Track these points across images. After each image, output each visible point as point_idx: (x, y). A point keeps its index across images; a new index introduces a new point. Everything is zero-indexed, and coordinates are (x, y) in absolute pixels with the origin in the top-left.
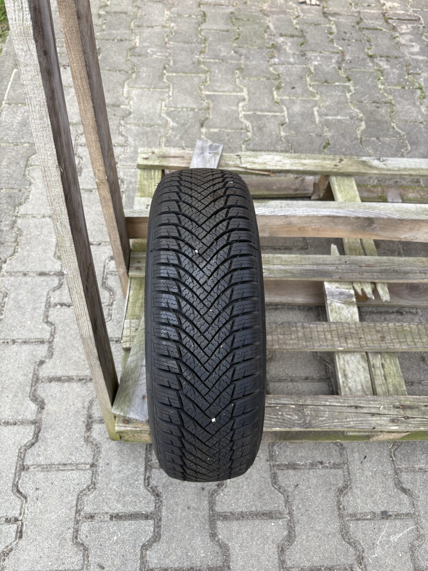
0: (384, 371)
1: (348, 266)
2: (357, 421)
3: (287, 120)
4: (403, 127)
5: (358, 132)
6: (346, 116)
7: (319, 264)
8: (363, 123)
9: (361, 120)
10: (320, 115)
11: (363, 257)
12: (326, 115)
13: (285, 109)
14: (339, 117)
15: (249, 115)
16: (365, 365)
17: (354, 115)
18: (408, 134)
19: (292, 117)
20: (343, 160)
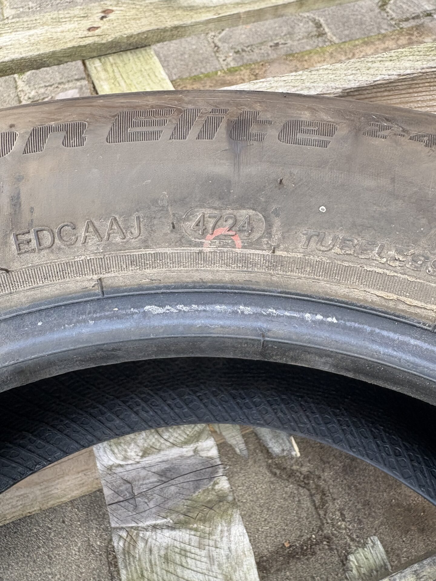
20: (112, 11)
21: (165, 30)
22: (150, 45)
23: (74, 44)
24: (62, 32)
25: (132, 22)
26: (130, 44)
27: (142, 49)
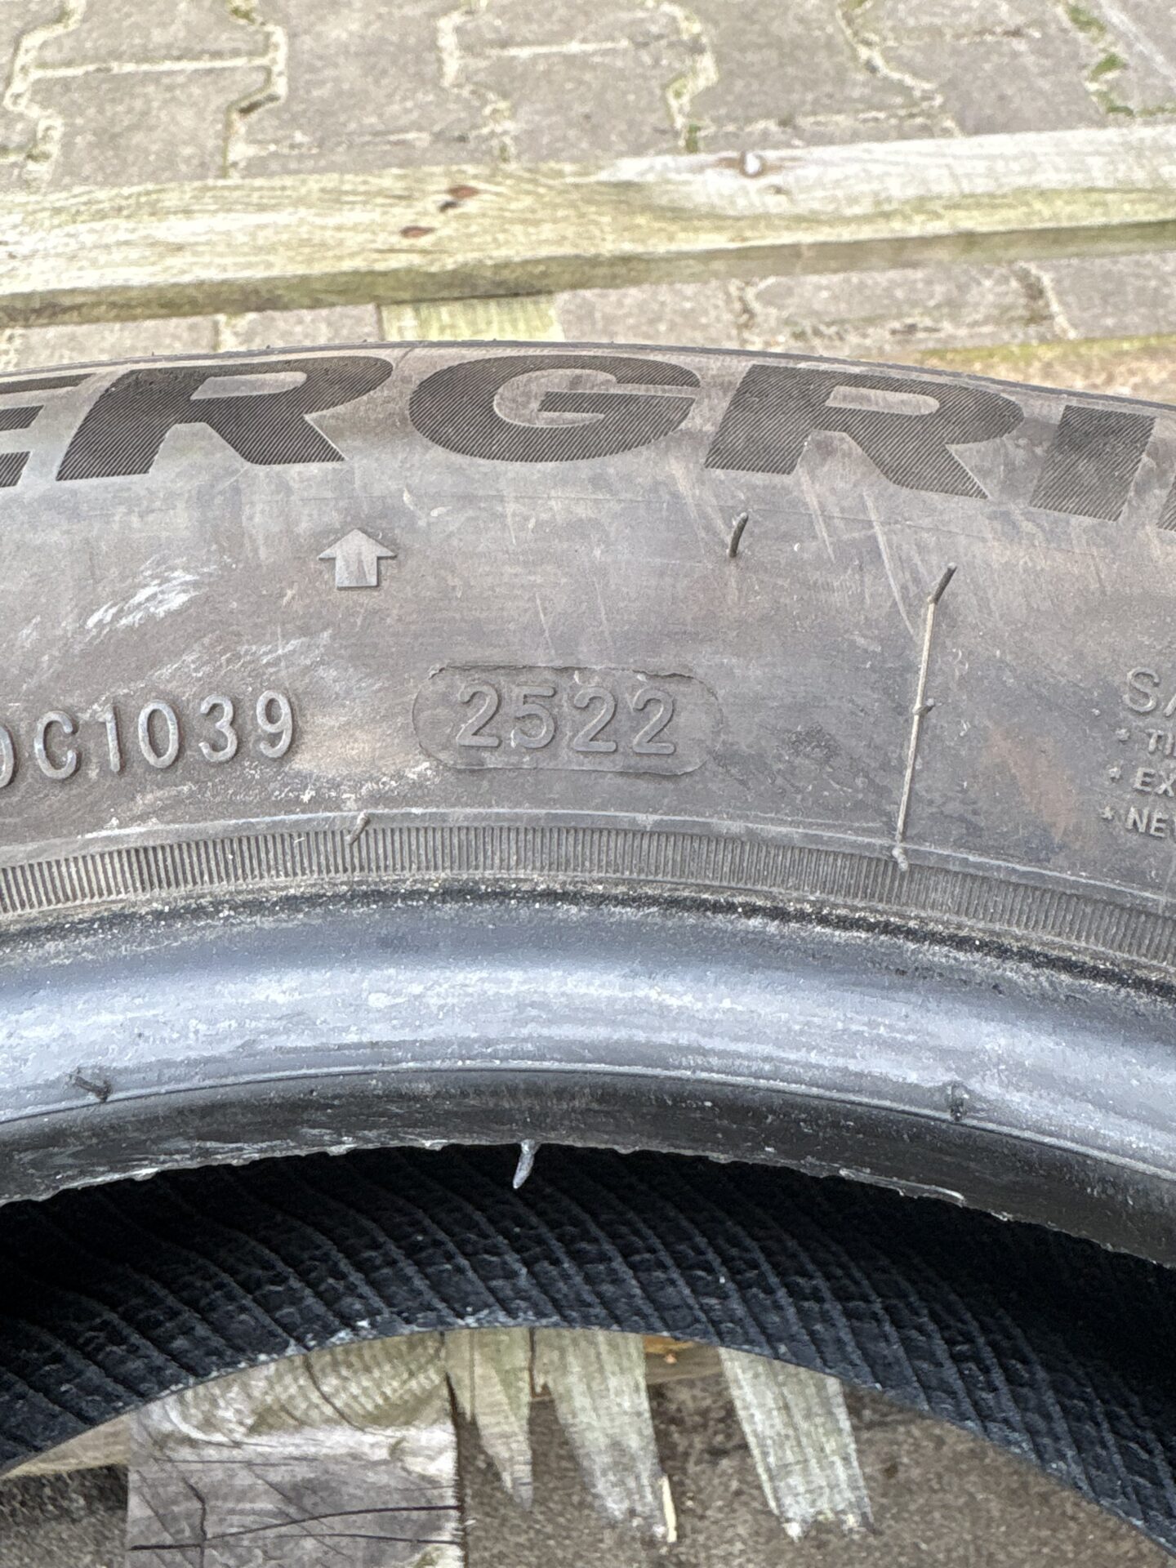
3: (280, 87)
4: (919, 58)
5: (674, 103)
6: (612, 39)
8: (707, 62)
9: (696, 48)
10: (470, 46)
12: (504, 44)
13: (279, 35)
14: (574, 47)
15: (66, 84)
17: (655, 29)
18: (950, 86)
19: (312, 69)
20: (472, 192)
21: (595, 261)
22: (550, 293)
23: (359, 263)
24: (339, 228)
25: (518, 229)
26: (500, 284)
27: (528, 301)
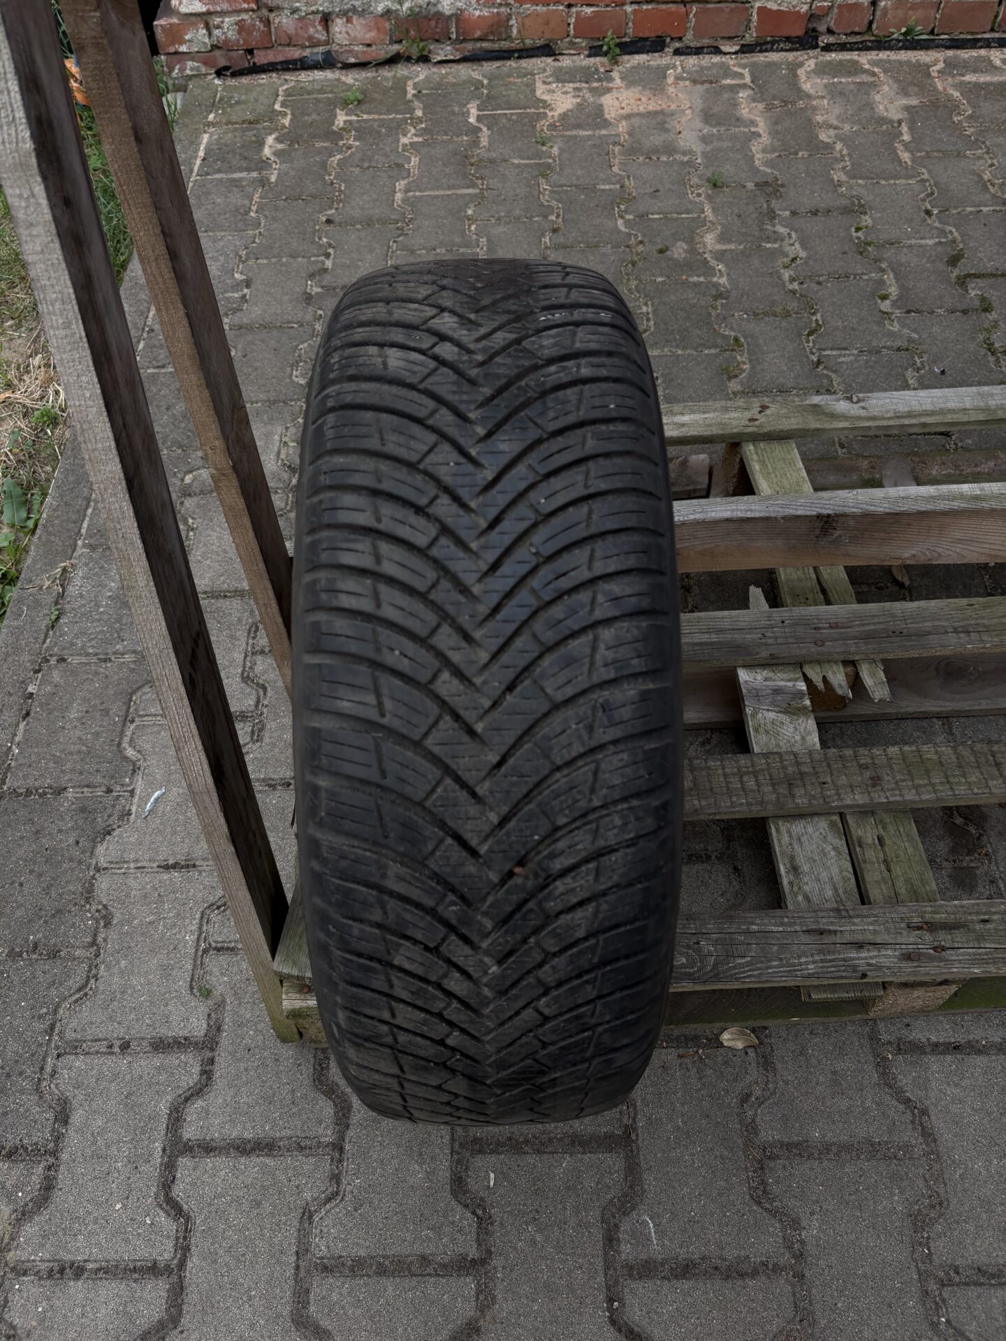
0: (884, 852)
1: (787, 630)
2: (822, 961)
7: (721, 631)
11: (824, 608)
16: (841, 844)
22: (792, 438)
